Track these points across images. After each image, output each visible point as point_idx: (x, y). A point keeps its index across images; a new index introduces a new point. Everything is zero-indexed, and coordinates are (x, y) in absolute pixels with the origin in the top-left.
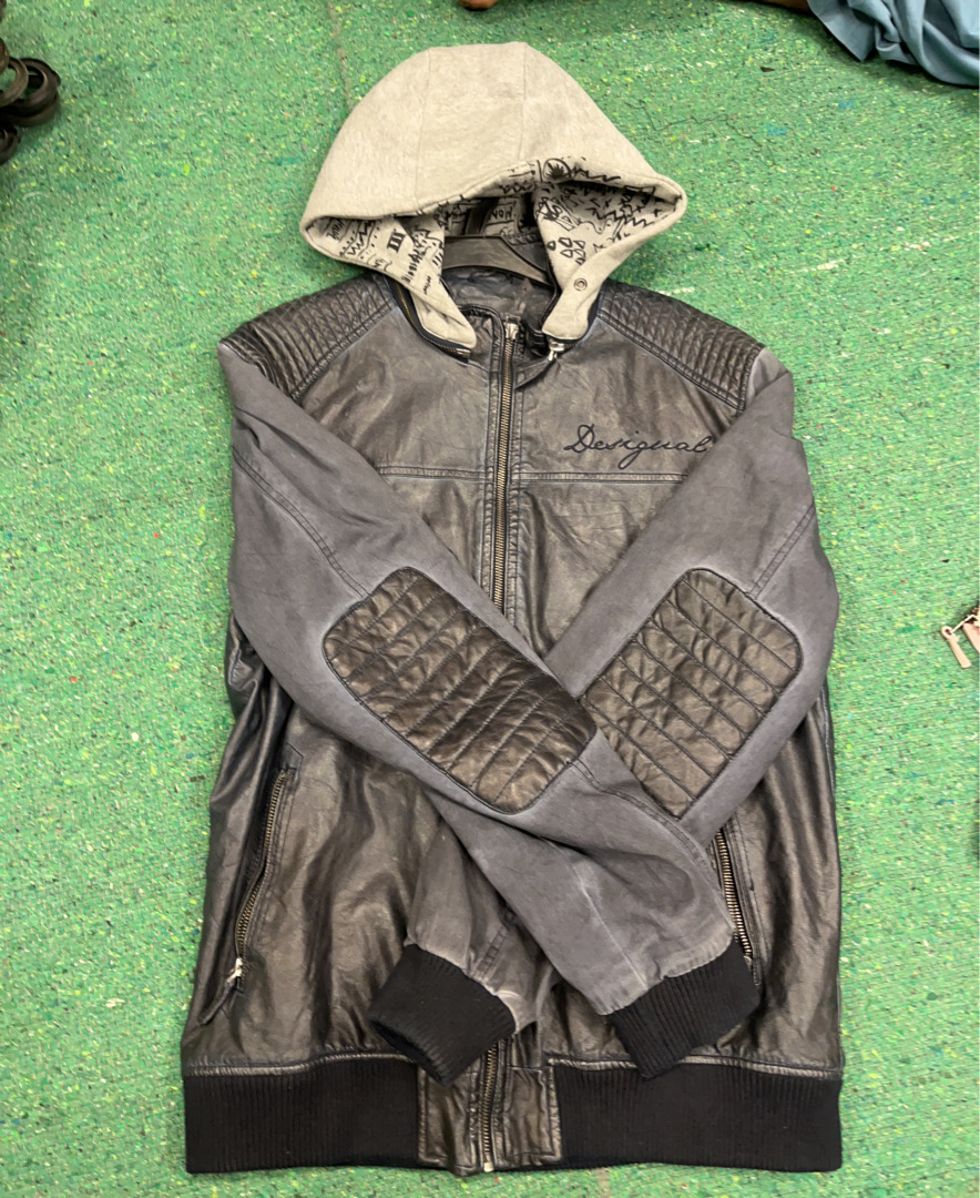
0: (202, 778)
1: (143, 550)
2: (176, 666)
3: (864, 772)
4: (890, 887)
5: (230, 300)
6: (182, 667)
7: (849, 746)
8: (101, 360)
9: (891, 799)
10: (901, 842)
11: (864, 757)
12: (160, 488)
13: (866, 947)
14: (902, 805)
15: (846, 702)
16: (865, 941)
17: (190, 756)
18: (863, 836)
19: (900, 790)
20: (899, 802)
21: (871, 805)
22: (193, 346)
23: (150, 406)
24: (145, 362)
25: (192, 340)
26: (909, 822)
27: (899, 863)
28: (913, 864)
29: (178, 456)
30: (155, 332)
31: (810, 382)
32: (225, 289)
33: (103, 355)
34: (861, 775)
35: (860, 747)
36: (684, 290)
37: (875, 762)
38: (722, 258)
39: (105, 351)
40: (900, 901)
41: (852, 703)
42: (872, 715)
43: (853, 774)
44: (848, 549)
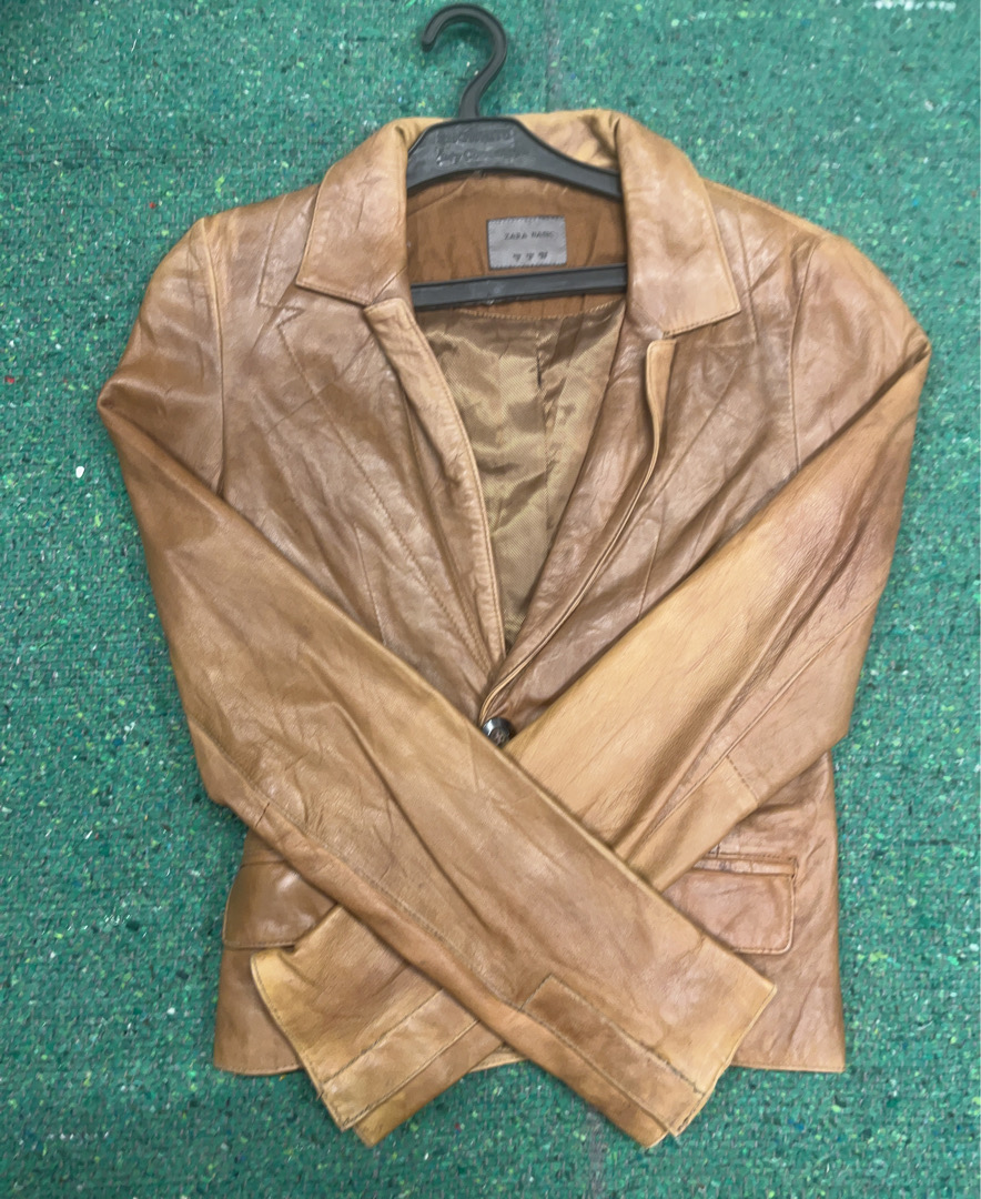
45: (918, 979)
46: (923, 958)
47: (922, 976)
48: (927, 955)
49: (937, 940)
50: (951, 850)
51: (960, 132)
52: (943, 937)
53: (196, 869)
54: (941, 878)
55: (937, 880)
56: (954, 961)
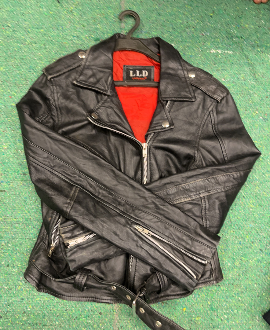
0: (4, 191)
1: (5, 101)
2: (6, 147)
3: (251, 248)
4: (250, 294)
5: (60, 17)
6: (8, 148)
7: (247, 237)
8: (7, 28)
9: (259, 261)
10: (258, 278)
11: (252, 242)
12: (16, 80)
13: (235, 314)
14: (262, 264)
15: (250, 220)
16: (236, 311)
17: (2, 182)
18: (244, 272)
19: (263, 258)
20: (261, 262)
21: (251, 261)
22: (42, 30)
23: (21, 48)
24: (23, 32)
25: (42, 28)
26: (263, 271)
27: (255, 285)
28: (260, 287)
29: (26, 69)
30: (29, 22)
31: (267, 97)
32: (59, 13)
33: (9, 26)
34: (250, 249)
35: (252, 238)
36: (229, 52)
37: (256, 245)
38: (245, 43)
39: (9, 25)
40: (252, 299)
41: (253, 221)
42: (259, 228)
43: (247, 247)
44: (266, 163)
45: (209, 325)
46: (211, 319)
47: (211, 324)
48: (212, 318)
49: (215, 314)
50: (220, 288)
51: (232, 87)
52: (217, 313)
53: (6, 286)
54: (218, 296)
55: (216, 297)
56: (220, 320)
